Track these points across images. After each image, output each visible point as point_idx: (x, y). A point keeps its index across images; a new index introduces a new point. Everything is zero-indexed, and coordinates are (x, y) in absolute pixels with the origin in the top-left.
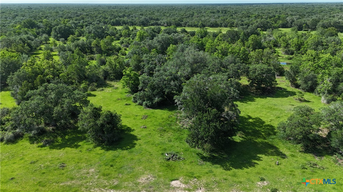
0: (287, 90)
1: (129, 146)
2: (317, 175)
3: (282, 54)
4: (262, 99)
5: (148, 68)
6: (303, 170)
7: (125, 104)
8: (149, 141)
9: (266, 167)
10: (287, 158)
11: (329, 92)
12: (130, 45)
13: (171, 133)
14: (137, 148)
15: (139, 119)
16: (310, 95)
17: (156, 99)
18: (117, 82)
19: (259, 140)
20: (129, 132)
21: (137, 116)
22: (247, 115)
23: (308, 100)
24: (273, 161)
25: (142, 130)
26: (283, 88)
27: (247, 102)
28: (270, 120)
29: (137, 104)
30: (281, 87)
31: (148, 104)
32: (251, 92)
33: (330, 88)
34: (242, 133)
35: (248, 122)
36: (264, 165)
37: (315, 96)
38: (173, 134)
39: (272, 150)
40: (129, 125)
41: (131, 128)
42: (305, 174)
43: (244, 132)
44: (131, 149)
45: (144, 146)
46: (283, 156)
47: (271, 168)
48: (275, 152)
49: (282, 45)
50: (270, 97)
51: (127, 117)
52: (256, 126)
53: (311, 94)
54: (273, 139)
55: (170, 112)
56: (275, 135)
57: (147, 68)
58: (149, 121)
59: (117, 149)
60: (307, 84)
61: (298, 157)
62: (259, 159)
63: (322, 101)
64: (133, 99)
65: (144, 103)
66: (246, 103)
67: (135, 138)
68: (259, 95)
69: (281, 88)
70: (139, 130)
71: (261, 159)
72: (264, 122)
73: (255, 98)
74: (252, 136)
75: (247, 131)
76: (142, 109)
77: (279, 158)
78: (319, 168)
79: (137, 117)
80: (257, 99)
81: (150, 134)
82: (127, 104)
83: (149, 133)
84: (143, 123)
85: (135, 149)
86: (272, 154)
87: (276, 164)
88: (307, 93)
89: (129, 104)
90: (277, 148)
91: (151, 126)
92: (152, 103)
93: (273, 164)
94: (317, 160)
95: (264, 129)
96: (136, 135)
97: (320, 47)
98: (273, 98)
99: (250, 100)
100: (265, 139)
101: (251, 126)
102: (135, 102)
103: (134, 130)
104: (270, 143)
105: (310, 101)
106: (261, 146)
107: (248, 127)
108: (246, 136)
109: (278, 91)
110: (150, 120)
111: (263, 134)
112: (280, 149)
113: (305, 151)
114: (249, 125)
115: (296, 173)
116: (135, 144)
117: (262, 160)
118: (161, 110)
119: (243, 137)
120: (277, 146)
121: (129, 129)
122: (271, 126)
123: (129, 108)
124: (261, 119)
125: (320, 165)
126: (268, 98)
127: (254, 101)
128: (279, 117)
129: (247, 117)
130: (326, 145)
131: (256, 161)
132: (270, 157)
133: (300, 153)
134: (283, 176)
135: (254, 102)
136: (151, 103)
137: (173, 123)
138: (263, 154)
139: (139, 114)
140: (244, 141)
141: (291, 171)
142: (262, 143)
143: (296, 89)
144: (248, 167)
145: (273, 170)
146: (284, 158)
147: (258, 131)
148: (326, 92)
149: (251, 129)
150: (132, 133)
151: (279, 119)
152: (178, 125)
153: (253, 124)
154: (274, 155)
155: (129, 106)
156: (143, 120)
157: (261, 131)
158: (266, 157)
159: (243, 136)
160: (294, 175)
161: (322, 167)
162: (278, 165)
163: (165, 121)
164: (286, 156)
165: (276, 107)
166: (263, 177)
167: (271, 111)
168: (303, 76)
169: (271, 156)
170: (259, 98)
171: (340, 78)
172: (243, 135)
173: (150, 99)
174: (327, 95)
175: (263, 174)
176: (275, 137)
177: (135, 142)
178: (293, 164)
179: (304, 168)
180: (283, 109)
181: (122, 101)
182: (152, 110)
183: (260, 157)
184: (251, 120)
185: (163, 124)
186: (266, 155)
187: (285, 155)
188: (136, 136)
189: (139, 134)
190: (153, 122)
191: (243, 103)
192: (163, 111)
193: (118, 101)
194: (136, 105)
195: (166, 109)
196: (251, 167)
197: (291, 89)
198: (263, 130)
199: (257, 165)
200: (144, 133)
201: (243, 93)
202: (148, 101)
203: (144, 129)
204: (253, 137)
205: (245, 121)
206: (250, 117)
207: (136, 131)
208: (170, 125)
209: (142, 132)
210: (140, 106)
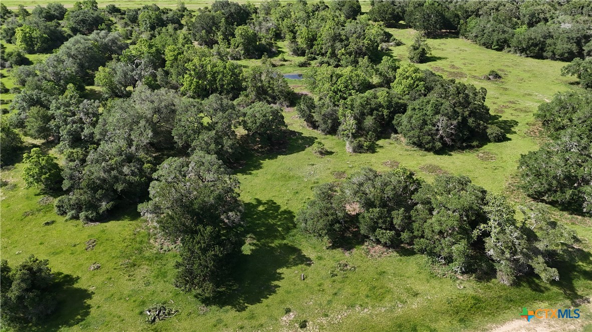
0: (302, 135)
1: (79, 314)
2: (348, 281)
3: (289, 55)
4: (271, 161)
5: (68, 132)
6: (333, 278)
7: (44, 223)
8: (113, 295)
9: (289, 288)
10: (313, 264)
11: (355, 136)
12: (7, 61)
13: (146, 267)
14: (94, 315)
15: (82, 252)
16: (333, 140)
17: (104, 206)
18: (9, 170)
19: (276, 243)
20: (71, 285)
21: (75, 246)
22: (255, 199)
23: (331, 150)
24: (297, 274)
25: (94, 275)
26: (298, 132)
27: (252, 172)
28: (286, 201)
29: (67, 217)
30: (294, 131)
31: (90, 216)
32: (255, 149)
33: (354, 131)
34: (252, 236)
35: (258, 213)
36: (287, 286)
37: (338, 141)
38: (149, 268)
39: (294, 255)
40: (66, 272)
41: (72, 274)
42: (335, 284)
43: (255, 233)
44: (84, 320)
45: (105, 308)
46: (309, 262)
47: (296, 287)
48: (297, 257)
49: (287, 36)
50: (283, 155)
51: (57, 254)
52: (270, 217)
53: (334, 136)
54: (293, 236)
55: (133, 222)
56: (296, 228)
57: (65, 131)
58: (100, 251)
59: (60, 328)
60: (327, 124)
61: (325, 259)
62: (279, 277)
63: (347, 149)
64: (56, 209)
65: (82, 215)
66: (250, 174)
67: (85, 294)
68: (267, 154)
69: (294, 133)
70: (88, 275)
71: (283, 276)
72: (279, 207)
73: (262, 161)
74: (266, 238)
75: (258, 230)
76: (80, 227)
77: (304, 266)
78: (350, 270)
79: (77, 247)
80: (264, 162)
81: (111, 278)
82: (47, 224)
83: (107, 278)
84: (91, 258)
85: (93, 318)
86: (295, 263)
87: (301, 279)
88: (328, 136)
89: (53, 222)
90: (300, 250)
91: (108, 261)
92: (98, 213)
93: (298, 280)
94: (347, 256)
95: (280, 220)
96: (84, 287)
97: (338, 44)
98: (286, 155)
99: (255, 166)
100: (284, 239)
101: (263, 220)
102: (62, 215)
103: (78, 278)
104: (290, 244)
105: (333, 151)
106: (280, 252)
107: (259, 222)
108: (258, 240)
109: (291, 139)
110: (102, 248)
111: (280, 229)
112: (303, 252)
113: (333, 245)
114: (259, 218)
115: (325, 287)
116: (89, 307)
118: (117, 222)
119: (254, 244)
120: (300, 248)
121: (69, 280)
122: (290, 212)
123: (54, 232)
124: (275, 201)
125: (351, 264)
126: (280, 157)
127: (261, 168)
128: (297, 193)
129: (254, 203)
130: (356, 228)
131: (276, 283)
132: (293, 268)
133: (328, 252)
134: (311, 296)
135: (261, 170)
136: (95, 214)
137: (145, 244)
138: (284, 267)
139: (78, 241)
141: (319, 286)
142: (281, 246)
143: (314, 130)
144: (268, 296)
145: (298, 290)
146: (310, 265)
147: (273, 225)
148: (350, 135)
149: (264, 225)
150: (76, 286)
151: (297, 195)
152: (154, 247)
153: (265, 214)
154: (298, 265)
155: (54, 225)
156: (90, 252)
157: (276, 224)
158: (288, 271)
159: (255, 241)
160: (323, 290)
161: (353, 267)
162: (304, 280)
163: (130, 245)
164: (311, 261)
165: (291, 174)
166: (289, 306)
167: (287, 183)
168: (321, 114)
169: (294, 266)
170: (267, 160)
171: (365, 111)
172: (254, 239)
173: (92, 206)
174: (352, 140)
175: (288, 301)
176: (295, 230)
177: (88, 302)
178: (321, 272)
179: (333, 275)
180: (301, 175)
181: (34, 217)
182: (99, 226)
183: (281, 274)
184: (261, 208)
185: (128, 251)
186: (288, 267)
187: (309, 259)
188: (86, 290)
189: (90, 284)
190: (109, 251)
191: (247, 174)
192: (120, 222)
193: (27, 219)
194: (66, 221)
195: (126, 217)
196: (271, 295)
197: (308, 132)
198: (279, 223)
199: (278, 289)
200: (99, 279)
201: (243, 153)
202: (89, 210)
203: (95, 271)
204: (267, 240)
205: (254, 211)
206: (259, 202)
207: (83, 278)
208: (140, 251)
209: (96, 278)
210: (75, 222)
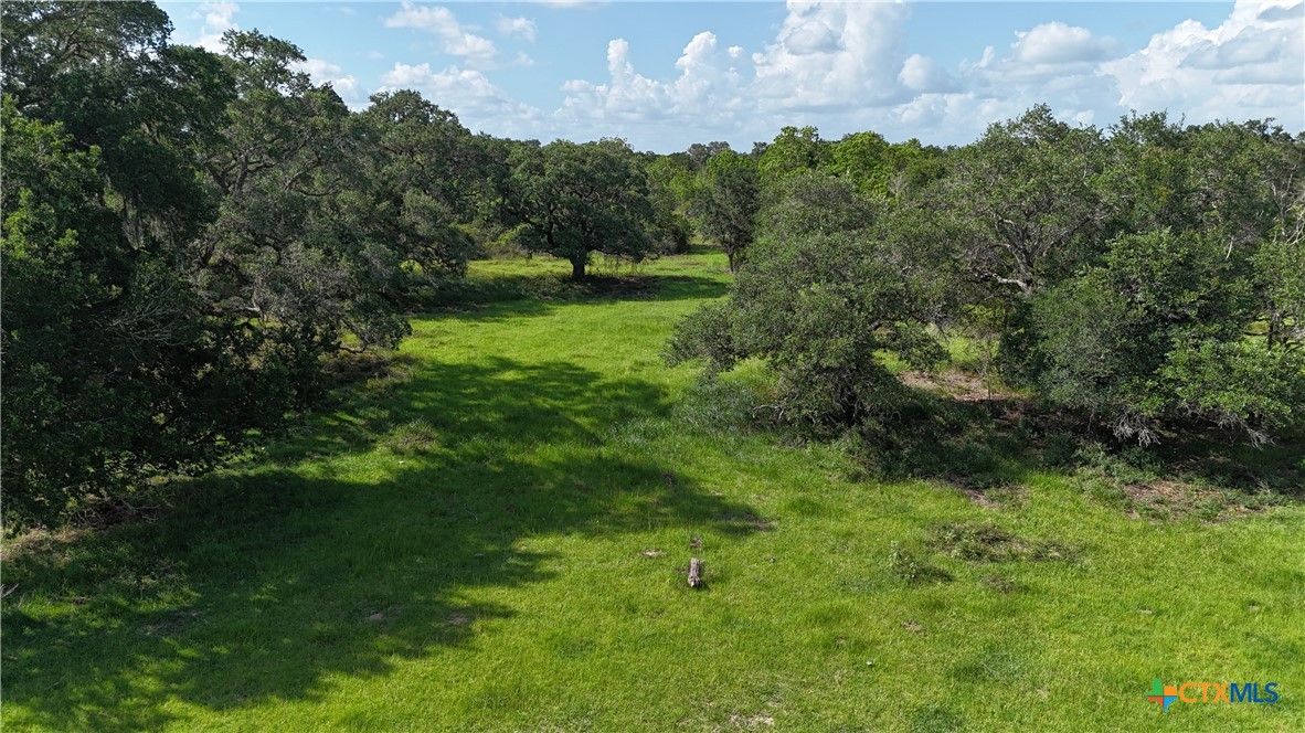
0: (713, 281)
2: (1047, 611)
6: (926, 591)
9: (585, 626)
10: (770, 529)
22: (492, 358)
24: (658, 562)
28: (631, 366)
30: (684, 277)
34: (424, 429)
35: (490, 385)
36: (574, 614)
39: (648, 493)
43: (441, 425)
46: (738, 521)
47: (643, 625)
48: (665, 502)
50: (636, 300)
52: (542, 394)
54: (650, 435)
56: (669, 417)
61: (847, 514)
62: (527, 572)
68: (579, 298)
71: (549, 566)
72: (594, 376)
73: (551, 307)
74: (495, 439)
75: (464, 420)
77: (706, 535)
78: (1038, 557)
80: (561, 307)
86: (644, 520)
87: (679, 582)
90: (687, 480)
93: (659, 587)
94: (985, 510)
95: (589, 401)
99: (524, 311)
100: (594, 442)
101: (505, 398)
104: (629, 458)
107: (483, 402)
108: (450, 444)
111: (584, 420)
112: (709, 485)
114: (489, 395)
115: (875, 627)
117: (551, 576)
119: (419, 454)
120: (690, 471)
122: (644, 387)
124: (580, 365)
125: (1032, 538)
126: (626, 304)
127: (546, 314)
129: (485, 364)
132: (629, 540)
133: (856, 490)
134: (761, 679)
135: (543, 317)
138: (568, 534)
140: (425, 473)
141: (824, 619)
142: (571, 466)
144: (395, 660)
145: (656, 639)
146: (746, 531)
147: (553, 412)
149: (502, 408)
153: (521, 388)
154: (666, 524)
158: (596, 548)
159: (429, 446)
160: (860, 646)
162: (700, 586)
164: (756, 518)
165: (665, 325)
167: (641, 338)
169: (635, 530)
170: (575, 305)
172: (430, 439)
175: (556, 697)
176: (663, 424)
178: (829, 560)
179: (926, 575)
183: (540, 556)
184: (508, 376)
186: (591, 534)
187: (749, 514)
191: (482, 321)
196: (425, 655)
198: (583, 407)
199: (496, 622)
204: (504, 443)
205: (471, 380)
206: (506, 365)
